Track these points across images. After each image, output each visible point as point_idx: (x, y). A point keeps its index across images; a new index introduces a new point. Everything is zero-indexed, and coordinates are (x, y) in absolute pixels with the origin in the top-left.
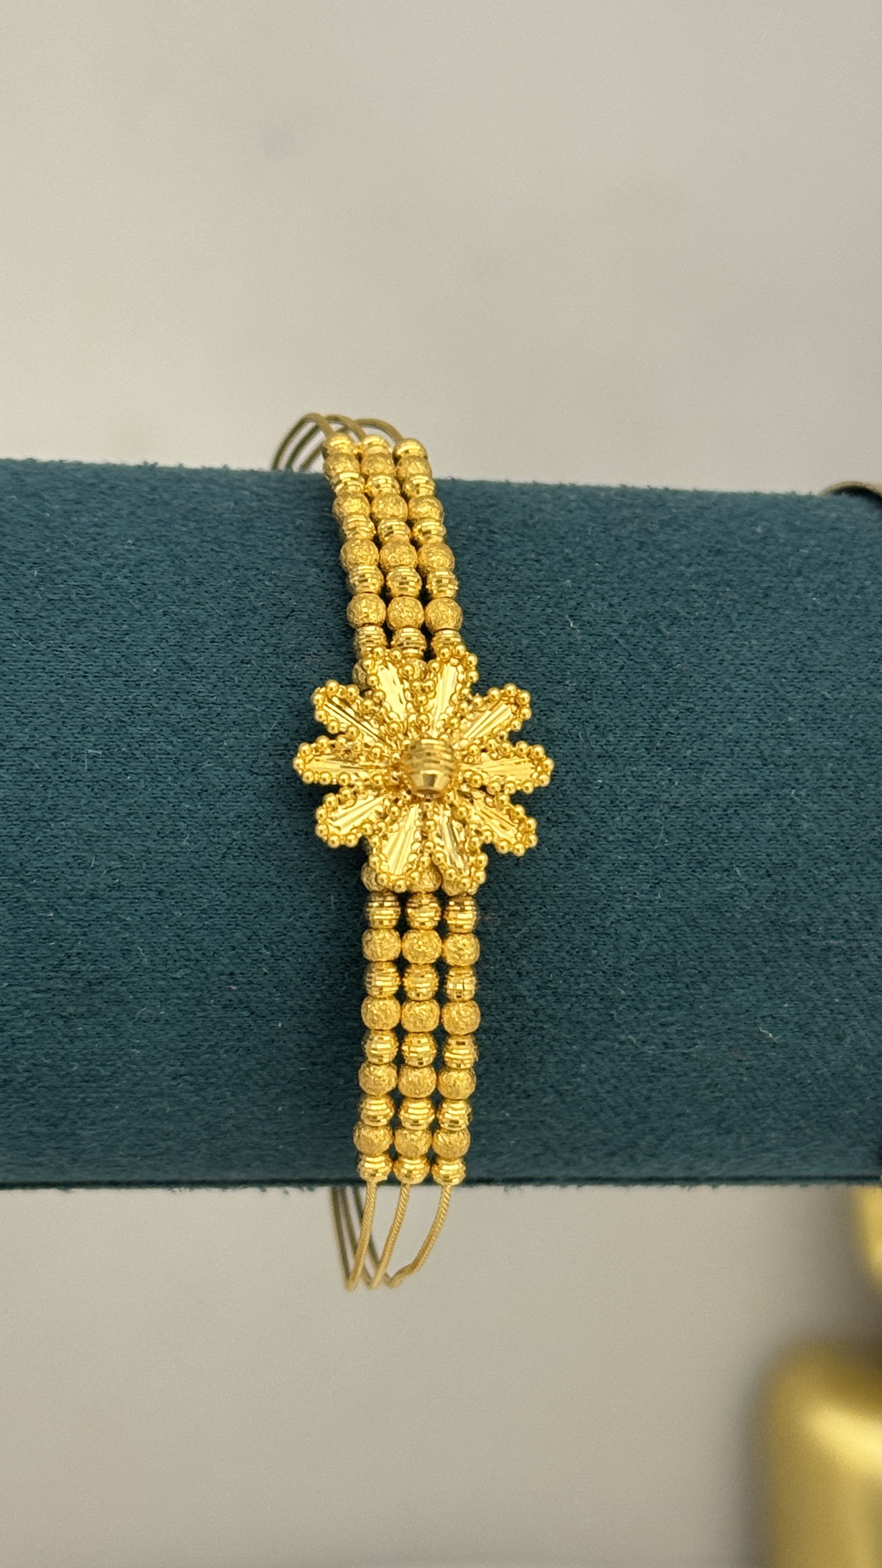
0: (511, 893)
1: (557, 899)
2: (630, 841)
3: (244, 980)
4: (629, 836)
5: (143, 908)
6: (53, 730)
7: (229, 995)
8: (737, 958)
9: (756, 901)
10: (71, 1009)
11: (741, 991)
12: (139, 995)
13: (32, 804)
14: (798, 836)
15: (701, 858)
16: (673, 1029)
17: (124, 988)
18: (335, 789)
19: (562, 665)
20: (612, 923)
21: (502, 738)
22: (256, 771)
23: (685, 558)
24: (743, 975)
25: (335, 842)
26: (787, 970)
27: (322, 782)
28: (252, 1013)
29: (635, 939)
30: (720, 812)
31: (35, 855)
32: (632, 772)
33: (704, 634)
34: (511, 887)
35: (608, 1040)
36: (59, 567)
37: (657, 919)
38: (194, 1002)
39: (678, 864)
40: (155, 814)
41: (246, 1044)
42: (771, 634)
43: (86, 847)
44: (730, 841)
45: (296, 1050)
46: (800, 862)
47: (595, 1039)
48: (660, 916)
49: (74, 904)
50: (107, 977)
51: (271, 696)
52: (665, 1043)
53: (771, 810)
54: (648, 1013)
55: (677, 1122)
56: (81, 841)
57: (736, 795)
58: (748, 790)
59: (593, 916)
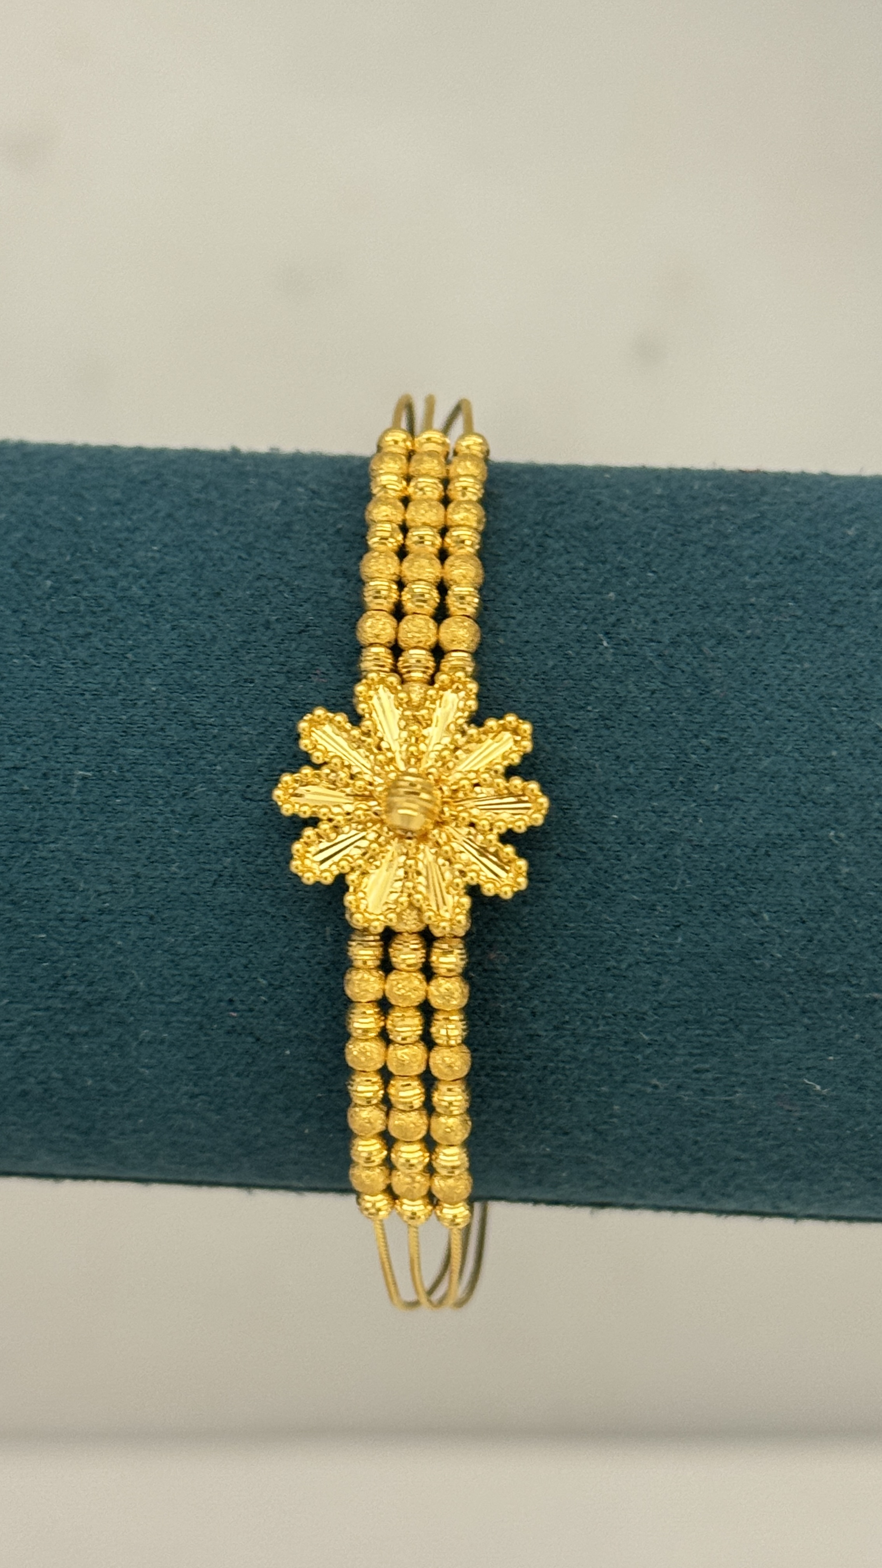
0: (518, 931)
1: (567, 939)
2: (647, 881)
3: (244, 1007)
4: (646, 875)
5: (134, 933)
6: (46, 749)
7: (230, 1022)
8: (772, 1007)
9: (790, 949)
10: (73, 1028)
11: (779, 1040)
12: (139, 1017)
13: (21, 825)
14: (836, 882)
15: (727, 902)
16: (709, 1076)
17: (122, 1011)
18: (314, 822)
19: (588, 690)
20: (630, 966)
21: (496, 772)
22: (250, 796)
23: (753, 566)
24: (780, 1024)
25: (309, 878)
26: (829, 1023)
27: (302, 815)
28: (258, 1040)
29: (657, 984)
30: (749, 852)
31: (23, 877)
32: (653, 807)
33: (753, 655)
34: (518, 925)
35: (639, 1083)
36: (76, 577)
37: (678, 964)
38: (194, 1027)
39: (702, 907)
40: (145, 838)
41: (255, 1069)
42: (831, 655)
43: (76, 871)
44: (760, 886)
45: (309, 1077)
46: (837, 909)
47: (624, 1082)
48: (682, 960)
49: (65, 926)
50: (106, 999)
51: (271, 718)
52: (702, 1090)
53: (805, 852)
54: (678, 1059)
55: (736, 1165)
56: (70, 864)
57: (767, 835)
58: (781, 830)
59: (609, 957)
